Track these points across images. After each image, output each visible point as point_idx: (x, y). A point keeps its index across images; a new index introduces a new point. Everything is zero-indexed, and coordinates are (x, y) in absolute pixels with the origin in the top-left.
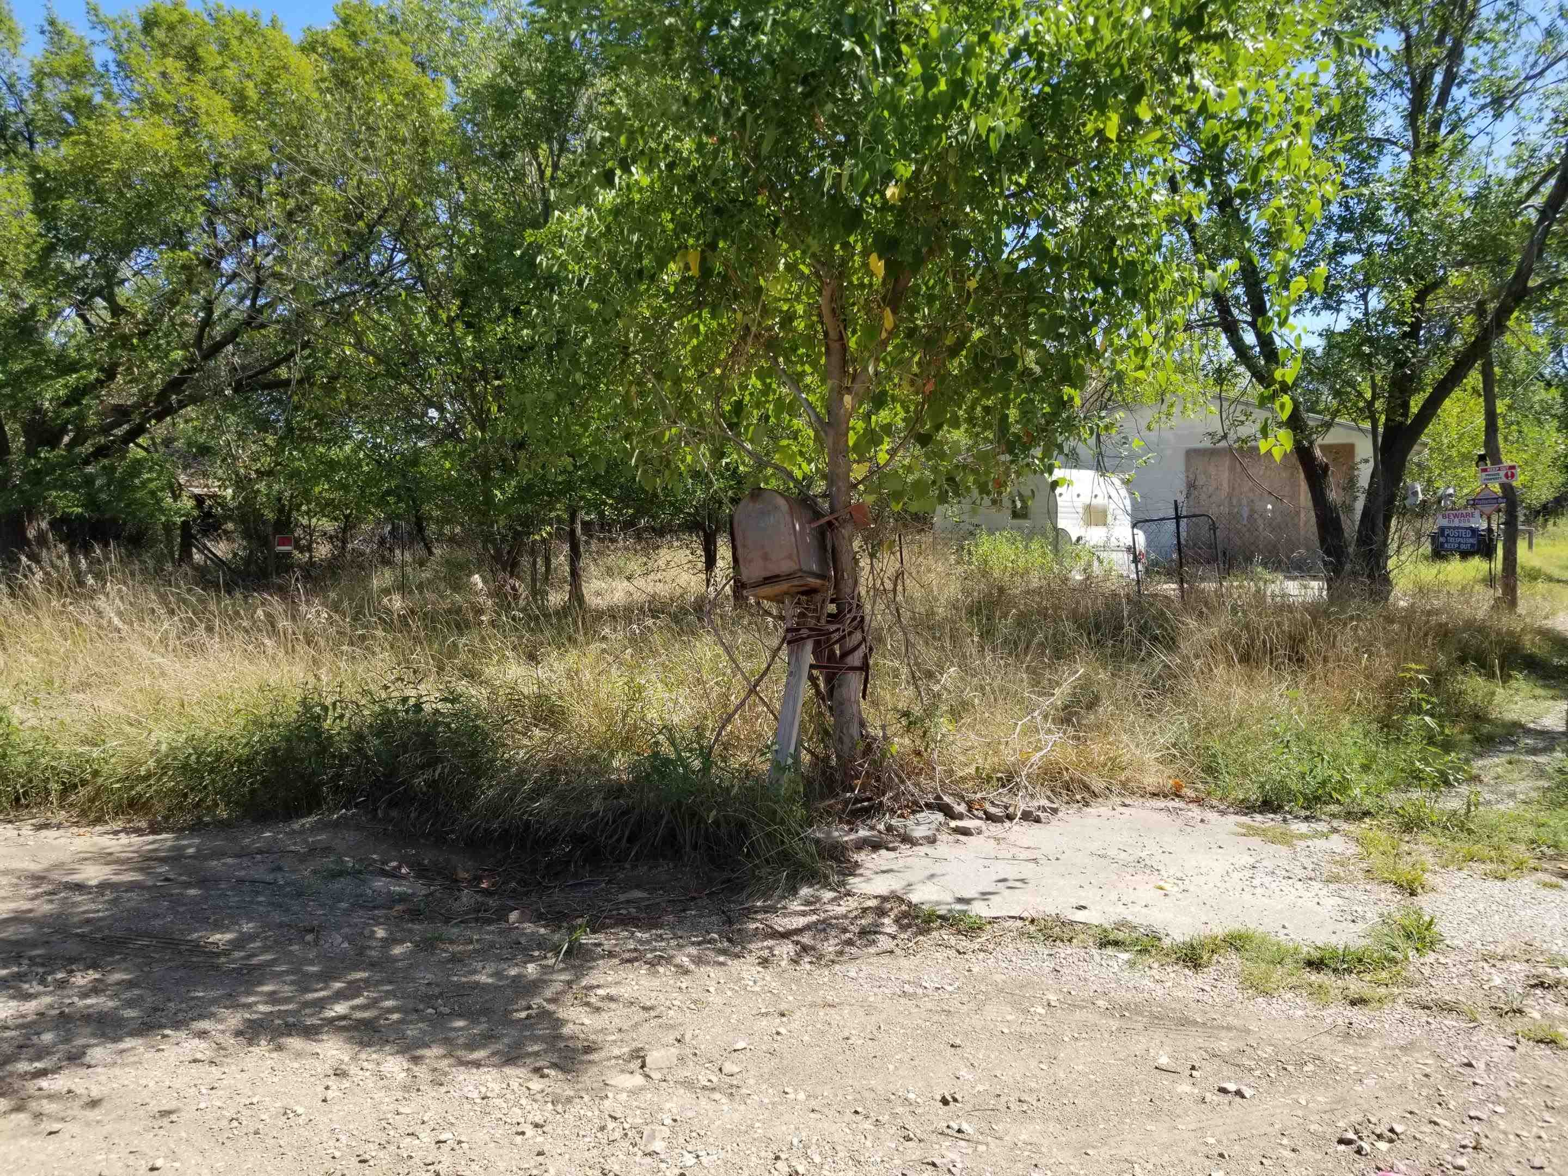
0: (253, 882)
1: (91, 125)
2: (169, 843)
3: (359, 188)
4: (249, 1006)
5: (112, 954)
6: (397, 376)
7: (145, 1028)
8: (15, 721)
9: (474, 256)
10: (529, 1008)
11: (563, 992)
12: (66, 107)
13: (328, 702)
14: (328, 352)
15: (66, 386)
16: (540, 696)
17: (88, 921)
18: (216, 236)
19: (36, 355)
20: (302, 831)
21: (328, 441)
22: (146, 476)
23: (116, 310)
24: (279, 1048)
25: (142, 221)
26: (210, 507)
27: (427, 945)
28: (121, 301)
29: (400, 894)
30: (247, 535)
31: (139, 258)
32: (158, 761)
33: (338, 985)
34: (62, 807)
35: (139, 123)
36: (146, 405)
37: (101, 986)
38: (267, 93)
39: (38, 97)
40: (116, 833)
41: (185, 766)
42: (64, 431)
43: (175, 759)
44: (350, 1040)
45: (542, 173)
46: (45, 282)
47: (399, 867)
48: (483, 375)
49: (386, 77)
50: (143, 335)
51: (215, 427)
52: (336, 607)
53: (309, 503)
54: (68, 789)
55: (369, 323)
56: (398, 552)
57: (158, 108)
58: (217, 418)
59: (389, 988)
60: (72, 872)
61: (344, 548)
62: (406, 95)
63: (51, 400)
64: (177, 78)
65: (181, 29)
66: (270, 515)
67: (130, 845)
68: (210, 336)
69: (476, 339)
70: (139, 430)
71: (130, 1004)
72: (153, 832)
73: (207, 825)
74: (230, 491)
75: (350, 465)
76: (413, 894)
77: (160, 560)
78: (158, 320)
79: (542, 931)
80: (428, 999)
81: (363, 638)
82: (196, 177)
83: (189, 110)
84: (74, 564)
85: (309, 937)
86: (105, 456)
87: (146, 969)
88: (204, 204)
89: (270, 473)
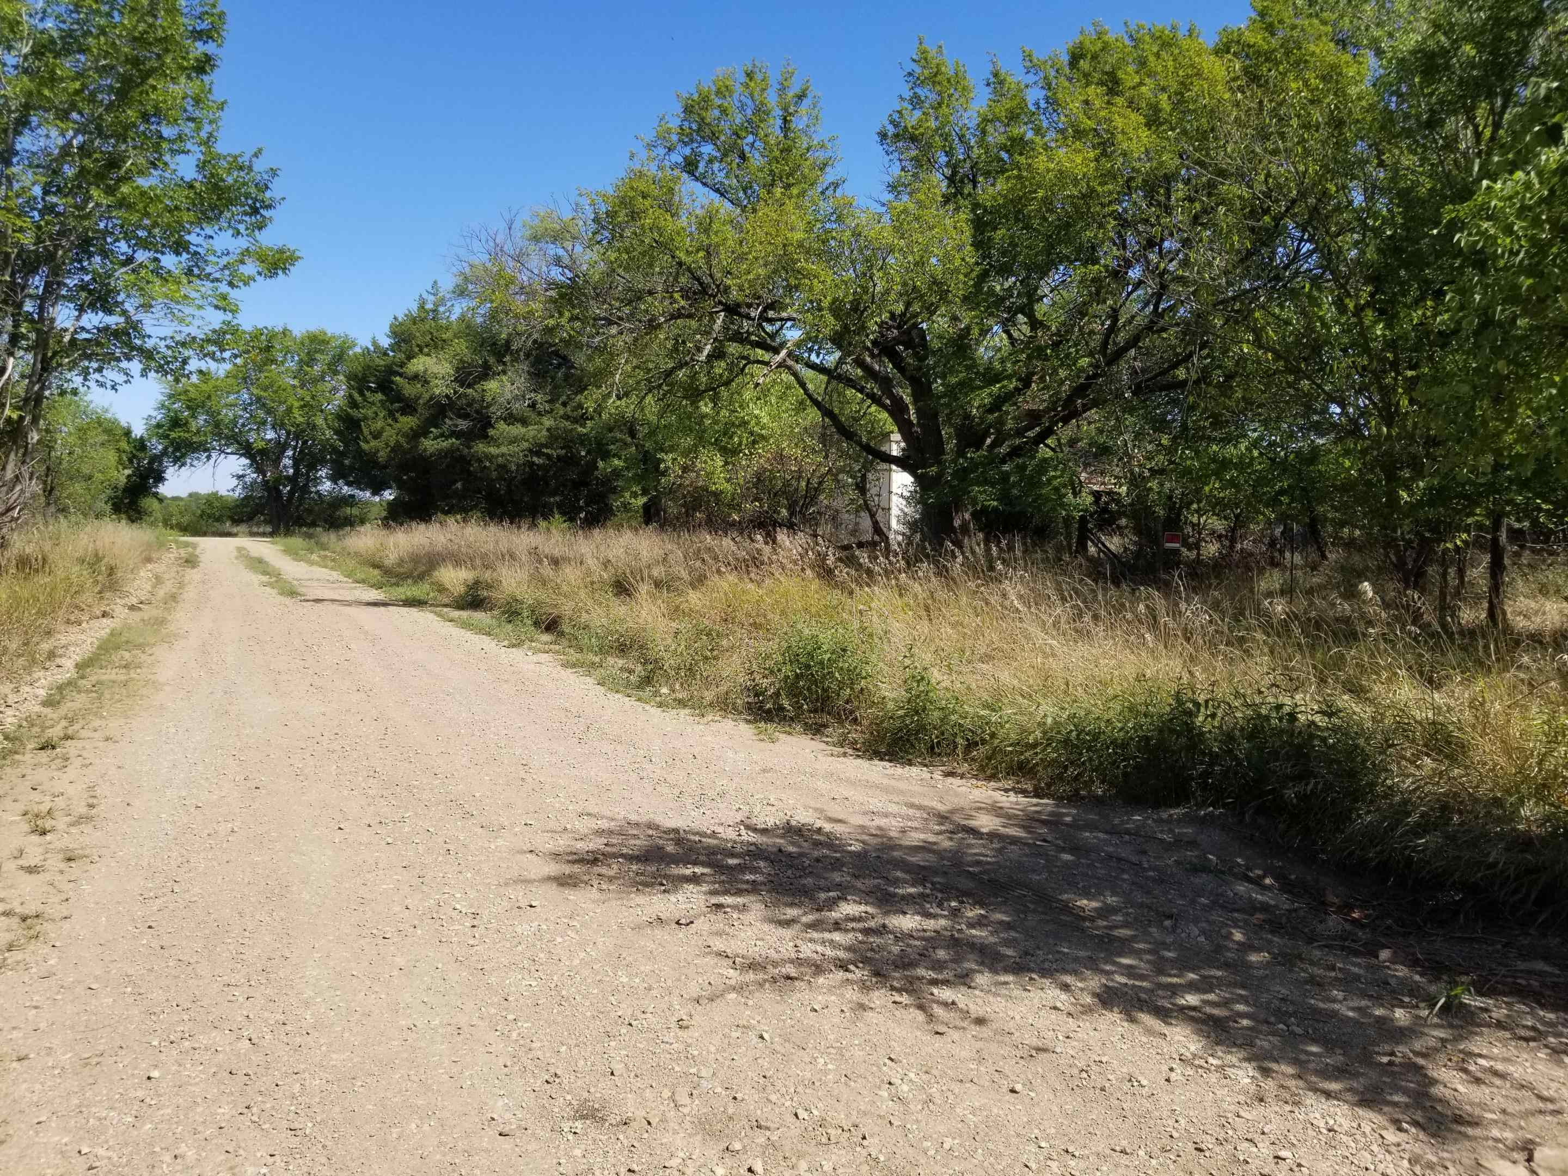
0: (1120, 859)
1: (1022, 160)
2: (1049, 809)
3: (1266, 181)
4: (1107, 973)
5: (996, 896)
6: (1296, 371)
7: (1018, 969)
8: (933, 681)
9: (1390, 237)
10: (1392, 1054)
11: (1436, 1050)
12: (1003, 148)
13: (1201, 699)
14: (1225, 351)
15: (990, 395)
16: (1434, 723)
17: (978, 863)
18: (1124, 248)
19: (968, 368)
20: (1170, 820)
21: (1222, 440)
22: (1052, 473)
23: (1035, 324)
24: (1132, 1020)
25: (1060, 242)
26: (1107, 503)
27: (1286, 960)
28: (1039, 316)
29: (1260, 902)
30: (1138, 531)
31: (1055, 277)
32: (1045, 733)
33: (1192, 976)
34: (966, 760)
35: (1062, 152)
36: (1055, 410)
37: (985, 921)
38: (1179, 101)
39: (982, 143)
40: (1006, 791)
41: (1066, 742)
42: (986, 434)
43: (1059, 733)
44: (1199, 1032)
45: (1478, 135)
46: (978, 305)
47: (1264, 877)
48: (1395, 365)
49: (1300, 64)
50: (1056, 345)
51: (1115, 428)
52: (1216, 606)
53: (1199, 502)
54: (971, 745)
55: (1270, 320)
56: (1288, 555)
57: (1079, 134)
58: (1117, 419)
59: (1243, 992)
60: (970, 817)
61: (1232, 547)
62: (1323, 78)
63: (978, 408)
64: (1097, 103)
65: (1104, 57)
66: (1160, 511)
67: (1017, 803)
68: (1115, 343)
69: (1389, 326)
70: (1048, 432)
71: (1007, 943)
72: (1037, 796)
73: (1083, 798)
74: (1125, 488)
75: (1242, 465)
76: (1276, 906)
77: (1059, 549)
78: (1069, 331)
79: (1417, 978)
80: (1281, 1015)
81: (1242, 640)
82: (1111, 193)
83: (1107, 131)
84: (988, 550)
85: (1167, 923)
86: (1019, 456)
87: (1022, 916)
88: (1115, 219)
89: (1162, 472)
